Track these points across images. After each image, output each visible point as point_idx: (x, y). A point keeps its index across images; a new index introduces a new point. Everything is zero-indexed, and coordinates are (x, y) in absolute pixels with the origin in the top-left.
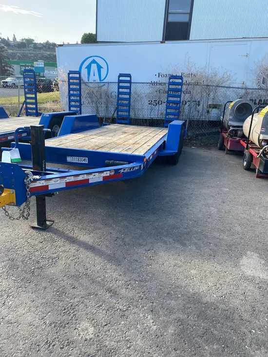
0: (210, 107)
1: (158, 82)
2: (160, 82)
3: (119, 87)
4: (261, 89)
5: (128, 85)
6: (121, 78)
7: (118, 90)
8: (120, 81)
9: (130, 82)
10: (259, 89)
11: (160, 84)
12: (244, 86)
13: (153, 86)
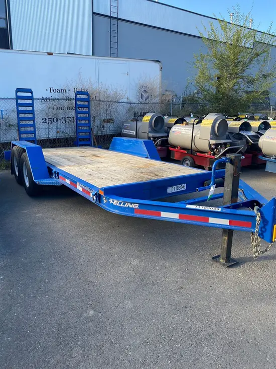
0: (105, 122)
1: (50, 98)
2: (53, 98)
3: (18, 105)
4: (141, 103)
5: (30, 102)
6: (19, 94)
7: (17, 108)
8: (18, 98)
9: (31, 98)
10: (138, 103)
11: (54, 100)
12: (128, 101)
13: (46, 102)
